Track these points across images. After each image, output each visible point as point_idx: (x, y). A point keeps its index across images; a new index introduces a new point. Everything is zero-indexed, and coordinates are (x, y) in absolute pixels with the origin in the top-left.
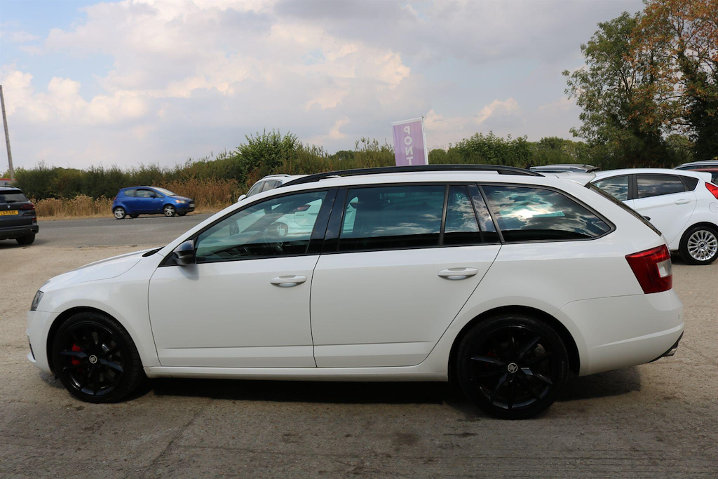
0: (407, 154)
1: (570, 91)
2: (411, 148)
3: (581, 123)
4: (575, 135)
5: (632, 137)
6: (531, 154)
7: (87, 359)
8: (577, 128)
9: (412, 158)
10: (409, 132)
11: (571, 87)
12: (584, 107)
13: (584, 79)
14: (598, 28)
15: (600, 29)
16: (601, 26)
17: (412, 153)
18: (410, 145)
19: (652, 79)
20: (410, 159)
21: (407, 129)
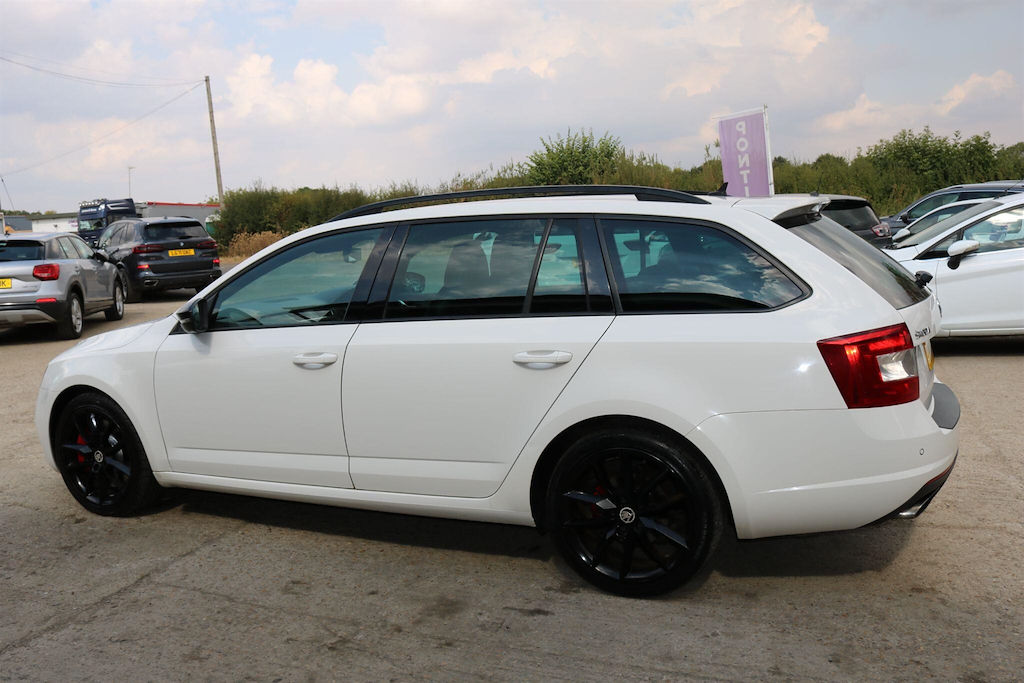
0: (741, 166)
2: (746, 158)
6: (995, 164)
7: (91, 456)
9: (748, 171)
10: (743, 130)
17: (748, 165)
18: (746, 152)
20: (745, 173)
21: (740, 127)
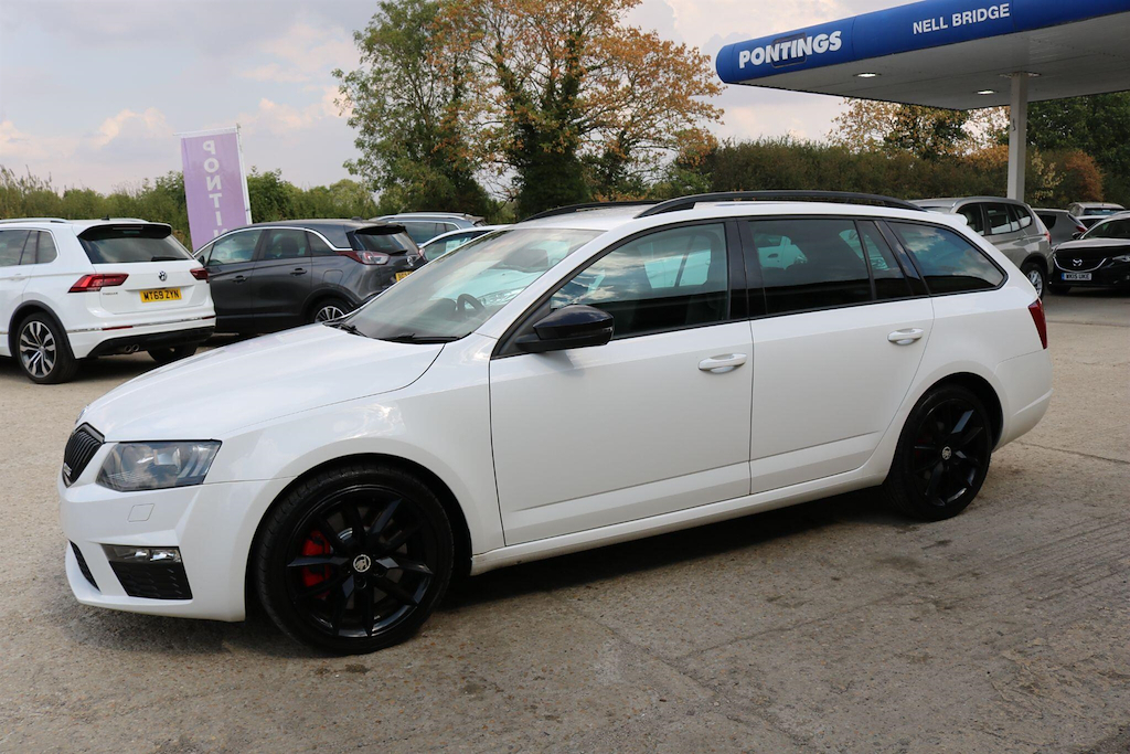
0: (210, 188)
1: (342, 102)
2: (217, 179)
3: (360, 154)
4: (353, 171)
5: (444, 177)
6: (288, 200)
7: (348, 564)
8: (355, 161)
9: (220, 195)
10: (213, 151)
11: (344, 96)
12: (360, 128)
13: (364, 86)
14: (379, 10)
15: (383, 12)
16: (384, 6)
17: (219, 187)
18: (217, 173)
19: (457, 95)
20: (216, 196)
21: (209, 146)
